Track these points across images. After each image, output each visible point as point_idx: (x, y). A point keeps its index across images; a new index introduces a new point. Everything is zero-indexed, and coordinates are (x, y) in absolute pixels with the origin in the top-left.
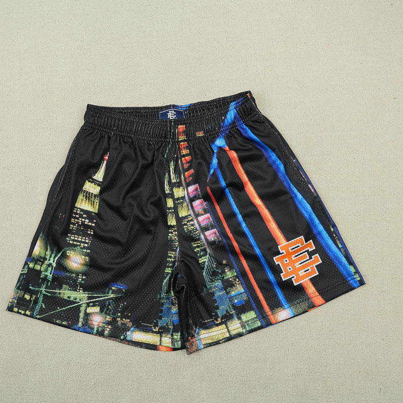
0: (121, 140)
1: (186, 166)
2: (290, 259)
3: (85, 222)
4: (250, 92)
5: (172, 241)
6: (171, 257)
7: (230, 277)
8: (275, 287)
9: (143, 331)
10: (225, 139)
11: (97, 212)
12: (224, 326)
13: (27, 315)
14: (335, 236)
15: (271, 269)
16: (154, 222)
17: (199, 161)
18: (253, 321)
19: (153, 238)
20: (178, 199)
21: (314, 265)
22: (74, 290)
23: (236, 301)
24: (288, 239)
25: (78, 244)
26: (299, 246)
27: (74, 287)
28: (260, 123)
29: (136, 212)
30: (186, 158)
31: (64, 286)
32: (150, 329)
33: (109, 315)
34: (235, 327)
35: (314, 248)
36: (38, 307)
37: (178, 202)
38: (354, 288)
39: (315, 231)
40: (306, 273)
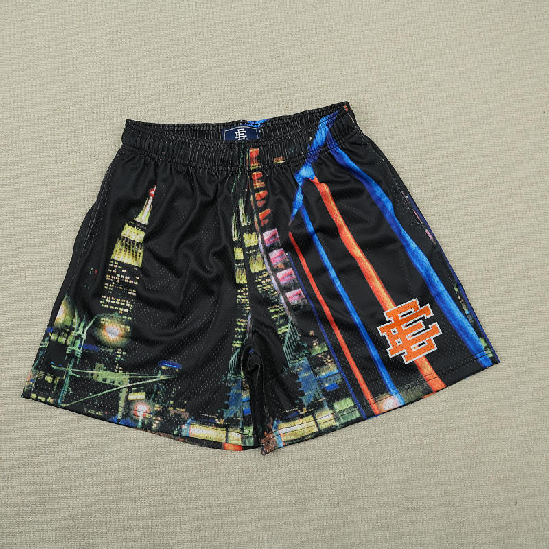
0: (173, 169)
1: (260, 204)
2: (400, 329)
3: (124, 279)
4: (347, 103)
5: (241, 304)
6: (240, 326)
7: (319, 352)
8: (379, 366)
9: (204, 424)
10: (313, 168)
11: (140, 266)
12: (311, 417)
13: (49, 404)
14: (459, 298)
15: (373, 343)
16: (218, 280)
17: (277, 197)
18: (350, 411)
19: (217, 301)
20: (250, 248)
21: (432, 338)
22: (111, 371)
23: (327, 385)
24: (397, 302)
25: (116, 308)
27: (111, 366)
28: (361, 145)
29: (194, 265)
30: (261, 193)
31: (98, 365)
32: (213, 421)
33: (158, 403)
34: (326, 419)
35: (432, 314)
36: (63, 393)
37: (250, 252)
38: (485, 368)
39: (434, 292)
40: (420, 347)
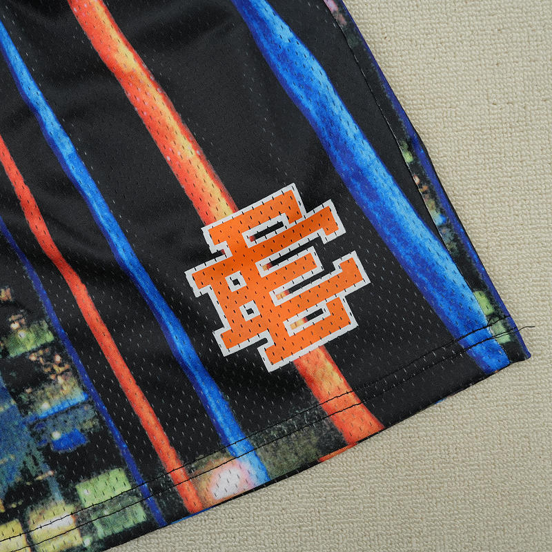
2: (252, 275)
7: (29, 347)
8: (199, 379)
12: (15, 526)
14: (417, 180)
15: (177, 315)
18: (119, 506)
21: (342, 295)
23: (56, 435)
24: (240, 199)
26: (280, 225)
34: (55, 529)
35: (341, 230)
38: (487, 373)
39: (345, 168)
40: (310, 323)
